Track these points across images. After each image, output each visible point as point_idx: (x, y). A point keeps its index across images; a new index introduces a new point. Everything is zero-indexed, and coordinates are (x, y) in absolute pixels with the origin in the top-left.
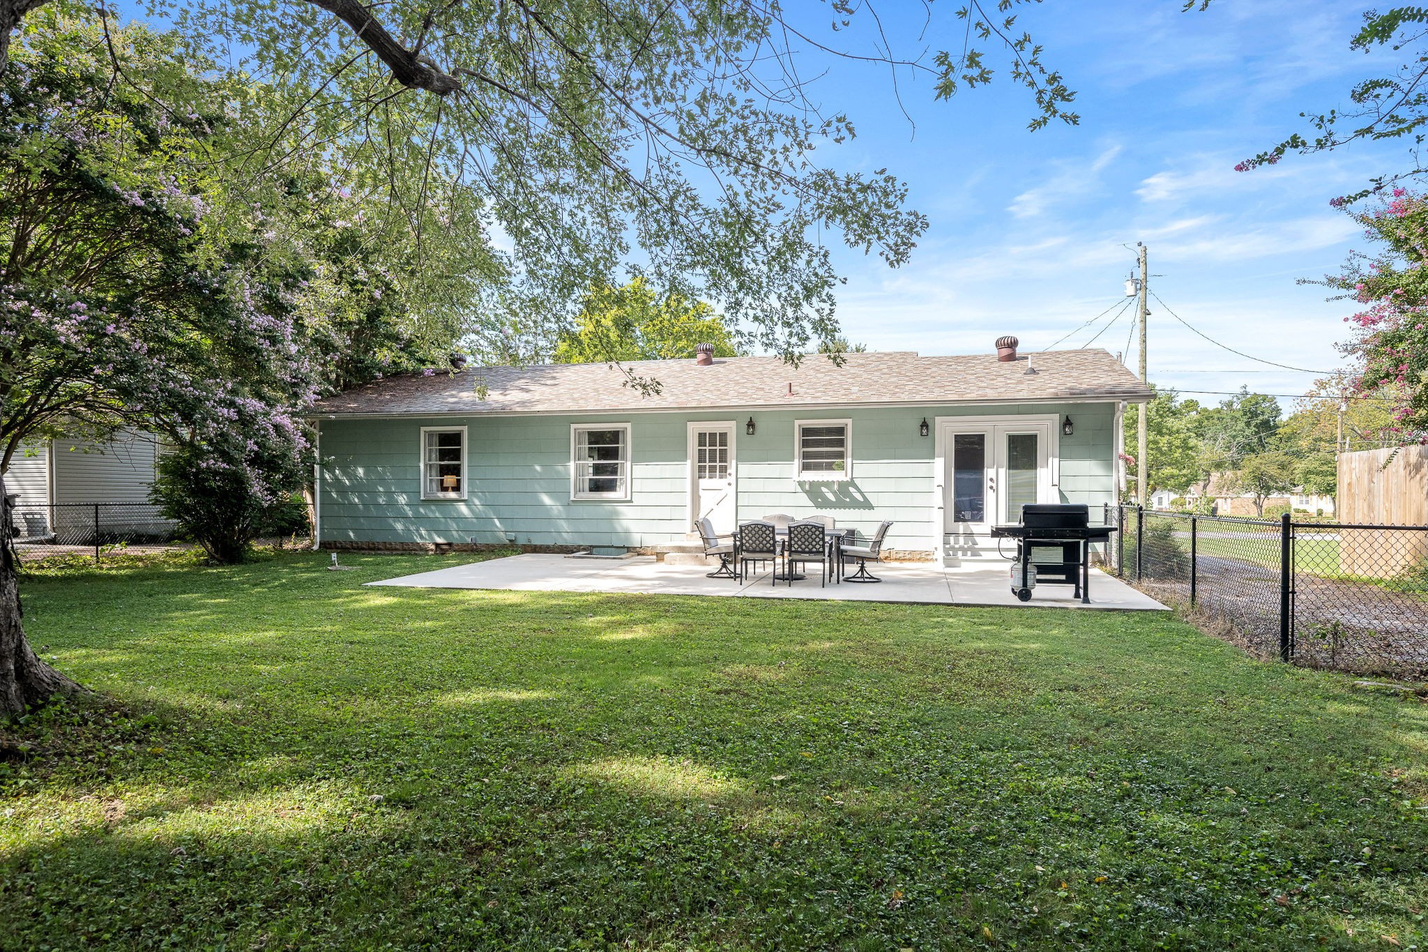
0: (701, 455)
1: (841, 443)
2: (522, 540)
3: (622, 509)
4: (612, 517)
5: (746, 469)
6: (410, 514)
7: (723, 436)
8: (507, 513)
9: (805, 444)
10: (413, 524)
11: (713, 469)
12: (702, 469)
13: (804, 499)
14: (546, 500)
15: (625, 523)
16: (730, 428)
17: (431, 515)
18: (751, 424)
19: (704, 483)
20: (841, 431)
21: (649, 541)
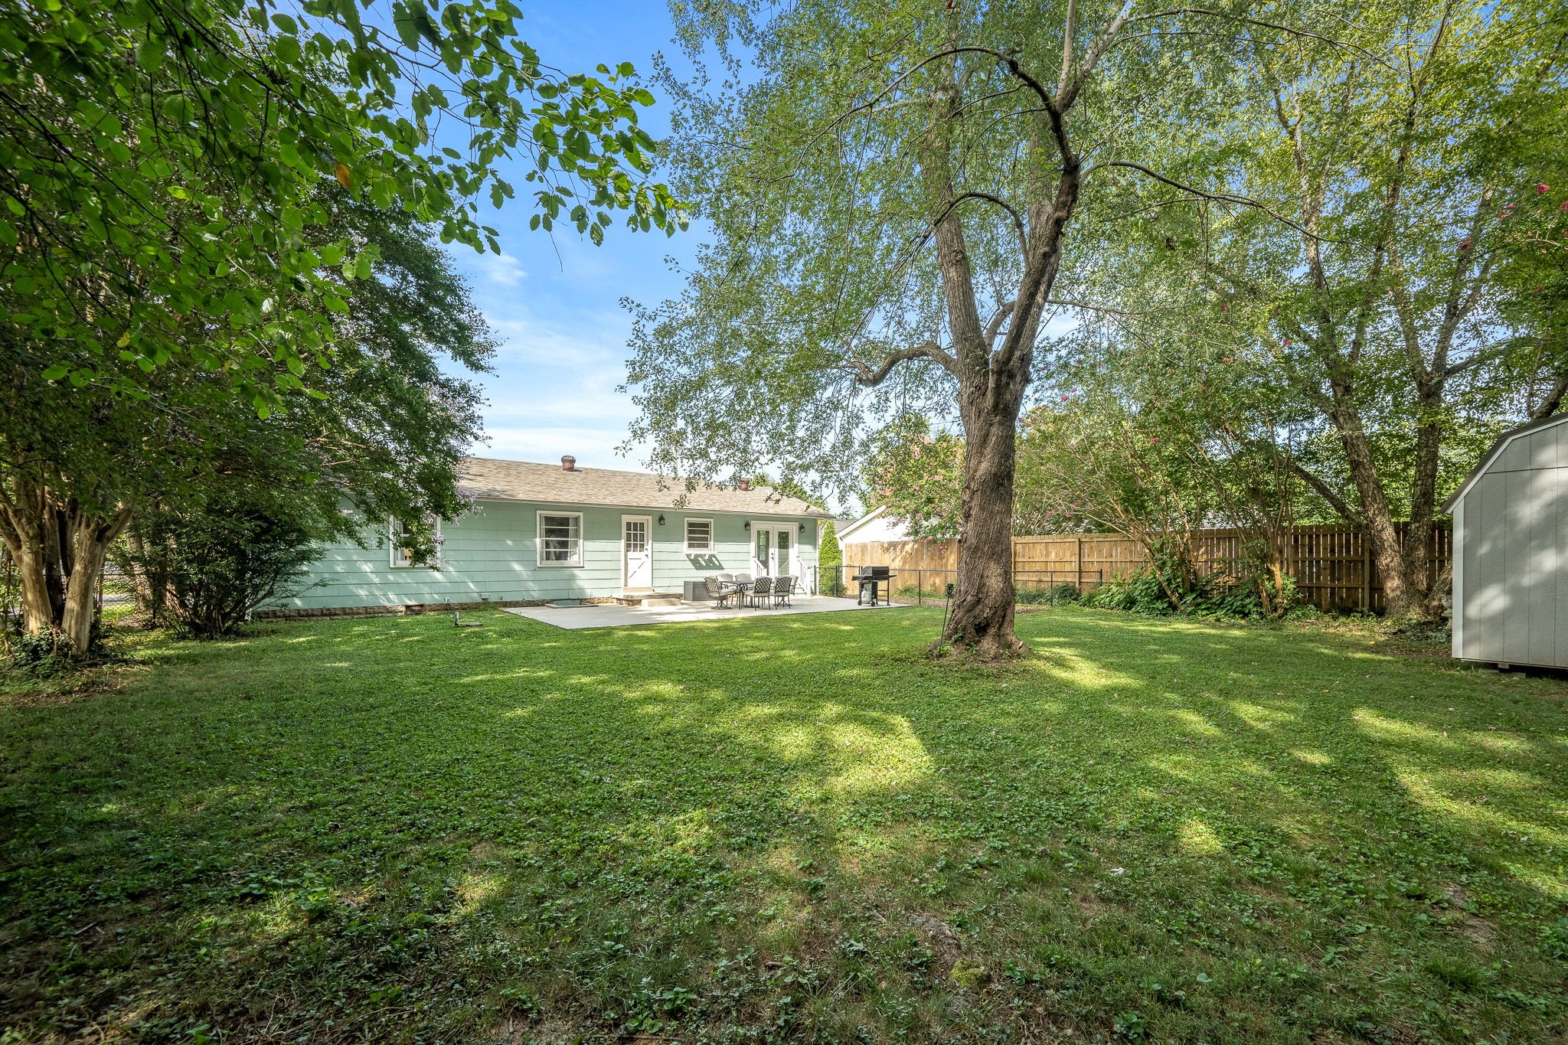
0: (629, 535)
1: (707, 532)
2: (493, 598)
3: (577, 572)
4: (573, 578)
5: (658, 546)
6: (377, 580)
7: (642, 525)
8: (480, 577)
9: (690, 532)
10: (379, 589)
11: (635, 546)
12: (628, 546)
13: (689, 565)
14: (517, 567)
15: (581, 583)
16: (648, 521)
17: (401, 581)
18: (661, 519)
19: (631, 554)
20: (706, 525)
21: (597, 594)
